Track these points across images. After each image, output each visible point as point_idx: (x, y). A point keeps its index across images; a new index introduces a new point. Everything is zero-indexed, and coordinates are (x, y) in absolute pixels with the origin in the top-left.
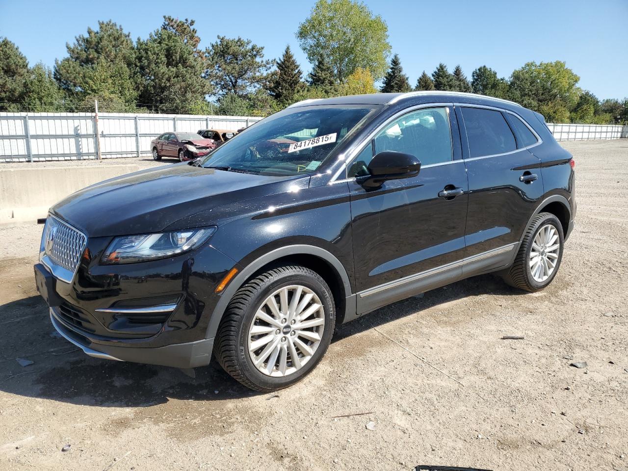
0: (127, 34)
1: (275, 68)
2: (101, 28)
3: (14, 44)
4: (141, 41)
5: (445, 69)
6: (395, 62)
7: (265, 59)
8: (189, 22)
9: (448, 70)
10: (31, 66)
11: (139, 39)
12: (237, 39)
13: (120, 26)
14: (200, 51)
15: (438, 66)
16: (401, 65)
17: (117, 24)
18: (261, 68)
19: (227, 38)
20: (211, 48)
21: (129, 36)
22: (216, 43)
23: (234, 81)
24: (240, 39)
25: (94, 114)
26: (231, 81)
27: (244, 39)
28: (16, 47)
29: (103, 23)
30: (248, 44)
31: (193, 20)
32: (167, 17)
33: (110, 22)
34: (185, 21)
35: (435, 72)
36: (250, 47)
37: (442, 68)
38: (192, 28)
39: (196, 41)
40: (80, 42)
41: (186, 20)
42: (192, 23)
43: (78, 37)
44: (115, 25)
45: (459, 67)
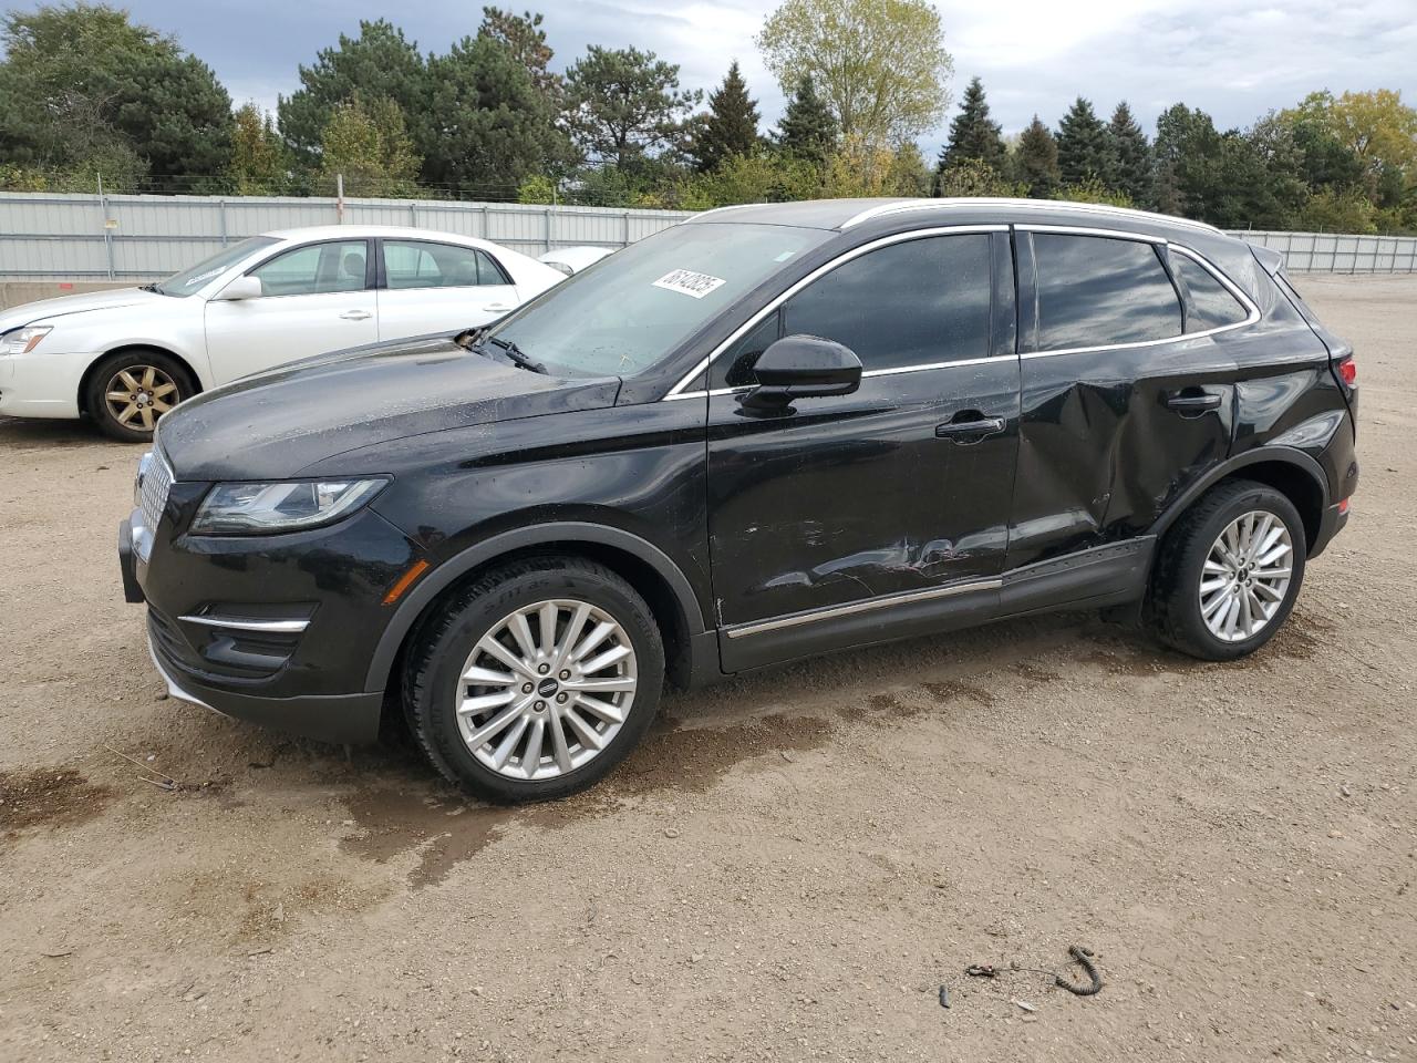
0: (412, 44)
1: (704, 108)
2: (364, 34)
3: (207, 66)
4: (437, 57)
5: (1089, 111)
6: (974, 94)
7: (681, 90)
8: (533, 17)
9: (1094, 112)
10: (236, 107)
11: (432, 55)
12: (627, 51)
13: (400, 30)
14: (552, 77)
15: (1075, 105)
16: (986, 101)
17: (393, 25)
18: (673, 109)
19: (605, 49)
20: (575, 68)
21: (415, 47)
22: (589, 58)
23: (619, 135)
24: (633, 50)
25: (335, 200)
26: (614, 135)
27: (642, 50)
28: (210, 70)
29: (368, 24)
30: (649, 59)
31: (540, 14)
32: (490, 8)
33: (381, 22)
34: (524, 17)
35: (1067, 117)
36: (652, 66)
37: (1081, 108)
38: (537, 29)
39: (544, 55)
40: (326, 61)
41: (527, 15)
42: (539, 19)
43: (322, 52)
44: (391, 28)
45: (1124, 105)
